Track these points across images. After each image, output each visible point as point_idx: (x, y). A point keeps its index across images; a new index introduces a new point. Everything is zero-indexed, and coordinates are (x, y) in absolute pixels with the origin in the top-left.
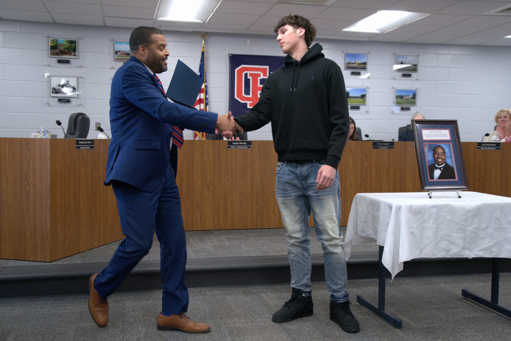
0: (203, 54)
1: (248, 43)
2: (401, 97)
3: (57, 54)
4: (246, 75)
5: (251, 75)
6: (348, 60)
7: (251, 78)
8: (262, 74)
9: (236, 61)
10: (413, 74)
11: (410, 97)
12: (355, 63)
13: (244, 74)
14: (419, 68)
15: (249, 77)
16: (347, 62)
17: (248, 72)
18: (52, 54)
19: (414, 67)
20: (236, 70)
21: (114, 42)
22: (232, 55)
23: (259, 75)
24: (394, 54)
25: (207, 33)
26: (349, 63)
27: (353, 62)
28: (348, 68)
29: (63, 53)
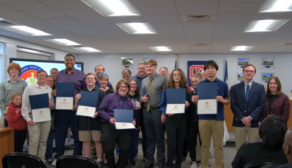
0: (176, 62)
1: (195, 56)
2: (265, 77)
3: (125, 64)
4: (194, 69)
5: (196, 69)
6: (240, 61)
7: (196, 70)
8: (201, 69)
9: (190, 63)
10: (271, 66)
11: (270, 76)
12: (243, 62)
13: (193, 69)
14: (274, 63)
15: (195, 70)
16: (239, 62)
17: (195, 68)
18: (123, 64)
19: (271, 63)
20: (190, 67)
21: (144, 59)
22: (189, 61)
23: (200, 69)
24: (262, 58)
25: (178, 54)
26: (240, 63)
27: (242, 62)
28: (239, 64)
29: (127, 64)
